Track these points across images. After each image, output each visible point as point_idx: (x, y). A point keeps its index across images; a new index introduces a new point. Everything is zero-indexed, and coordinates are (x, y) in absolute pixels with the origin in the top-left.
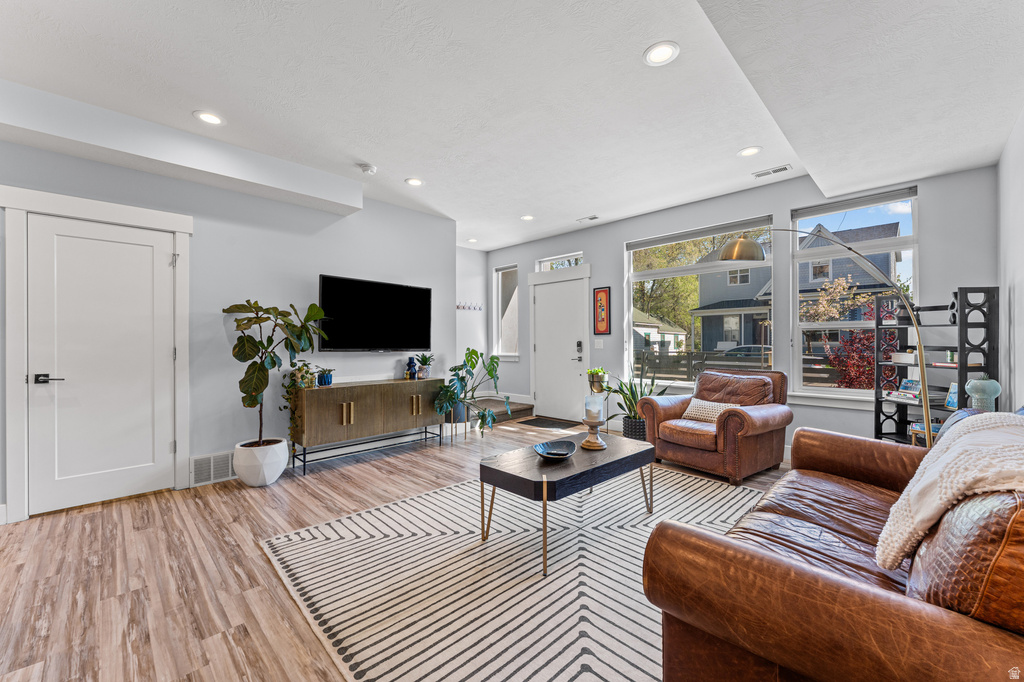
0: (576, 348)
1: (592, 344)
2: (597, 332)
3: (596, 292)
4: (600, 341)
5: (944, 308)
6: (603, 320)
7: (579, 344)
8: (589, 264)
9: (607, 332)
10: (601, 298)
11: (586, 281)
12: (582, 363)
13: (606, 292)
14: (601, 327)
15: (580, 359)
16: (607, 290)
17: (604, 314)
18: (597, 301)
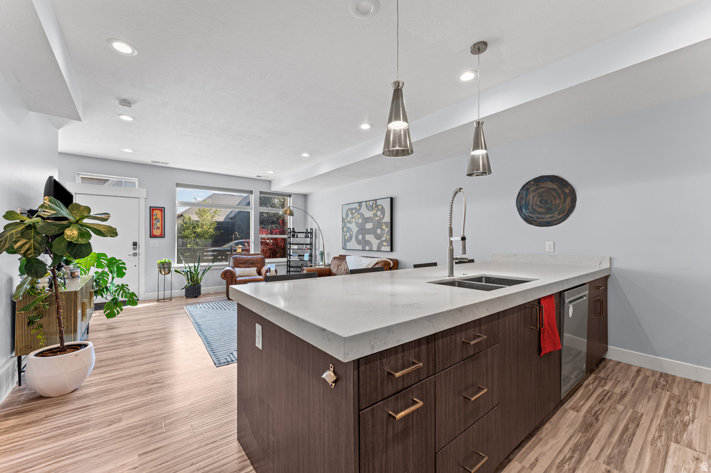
0: (132, 247)
1: (147, 244)
2: (152, 236)
3: (152, 209)
4: (155, 242)
5: (303, 233)
6: (158, 228)
7: (135, 244)
8: (145, 190)
9: (162, 236)
10: (156, 214)
11: (142, 201)
12: (137, 257)
13: (161, 210)
14: (156, 232)
15: (135, 254)
16: (162, 210)
17: (159, 224)
18: (153, 215)
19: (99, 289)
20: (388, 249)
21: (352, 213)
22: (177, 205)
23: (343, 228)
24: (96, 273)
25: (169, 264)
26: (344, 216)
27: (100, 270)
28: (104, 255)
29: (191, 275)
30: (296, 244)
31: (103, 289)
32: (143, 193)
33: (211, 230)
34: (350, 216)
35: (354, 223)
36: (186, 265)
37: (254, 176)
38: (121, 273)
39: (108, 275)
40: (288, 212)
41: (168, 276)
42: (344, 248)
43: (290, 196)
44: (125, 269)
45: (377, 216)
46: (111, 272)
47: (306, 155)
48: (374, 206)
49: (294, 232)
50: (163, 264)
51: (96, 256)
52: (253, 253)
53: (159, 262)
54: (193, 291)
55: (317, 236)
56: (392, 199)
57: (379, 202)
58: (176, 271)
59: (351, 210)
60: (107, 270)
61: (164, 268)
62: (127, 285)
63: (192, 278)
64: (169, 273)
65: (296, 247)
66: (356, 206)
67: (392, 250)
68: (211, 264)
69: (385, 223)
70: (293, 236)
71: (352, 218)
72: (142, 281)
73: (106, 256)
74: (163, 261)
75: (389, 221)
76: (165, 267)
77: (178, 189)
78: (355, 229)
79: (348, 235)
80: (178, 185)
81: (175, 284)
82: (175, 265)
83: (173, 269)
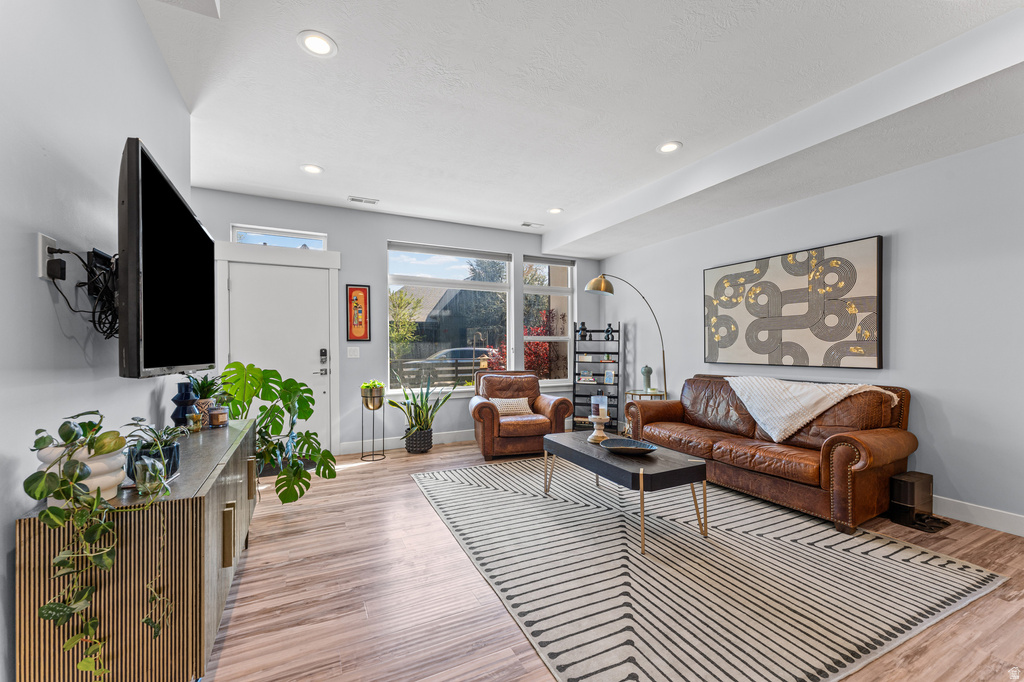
0: (318, 358)
1: (343, 353)
2: (351, 338)
3: (350, 289)
4: (355, 349)
5: (603, 331)
6: (360, 323)
7: (323, 353)
8: (339, 253)
9: (366, 338)
10: (356, 297)
11: (334, 274)
12: (327, 377)
13: (364, 291)
14: (357, 332)
15: (324, 372)
16: (366, 289)
17: (361, 317)
18: (351, 300)
19: (267, 449)
20: (873, 362)
21: (735, 285)
22: (390, 281)
23: (706, 319)
24: (262, 408)
25: (380, 390)
26: (710, 292)
27: (268, 404)
28: (275, 374)
29: (416, 411)
30: (588, 353)
31: (275, 448)
32: (334, 259)
33: (409, 335)
34: (729, 291)
35: (742, 306)
36: (408, 391)
37: (515, 224)
38: (305, 412)
39: (283, 414)
40: (603, 285)
41: (379, 412)
42: (710, 360)
43: (572, 263)
44: (313, 402)
45: (825, 285)
46: (289, 410)
47: (669, 148)
48: (814, 262)
49: (584, 329)
50: (371, 390)
51: (260, 375)
52: (513, 369)
53: (364, 385)
54: (419, 441)
55: (630, 336)
56: (880, 239)
57: (828, 254)
58: (391, 403)
59: (733, 279)
60: (280, 404)
61: (373, 398)
62: (315, 434)
63: (417, 416)
64: (380, 406)
65: (589, 358)
66: (751, 267)
67: (880, 366)
68: (449, 389)
69: (854, 300)
70: (583, 338)
71: (736, 295)
72: (336, 421)
73: (278, 376)
74: (370, 384)
75: (874, 293)
76: (373, 396)
77: (391, 253)
78: (743, 318)
79: (723, 331)
80: (391, 245)
81: (389, 425)
82: (388, 392)
83: (386, 400)
